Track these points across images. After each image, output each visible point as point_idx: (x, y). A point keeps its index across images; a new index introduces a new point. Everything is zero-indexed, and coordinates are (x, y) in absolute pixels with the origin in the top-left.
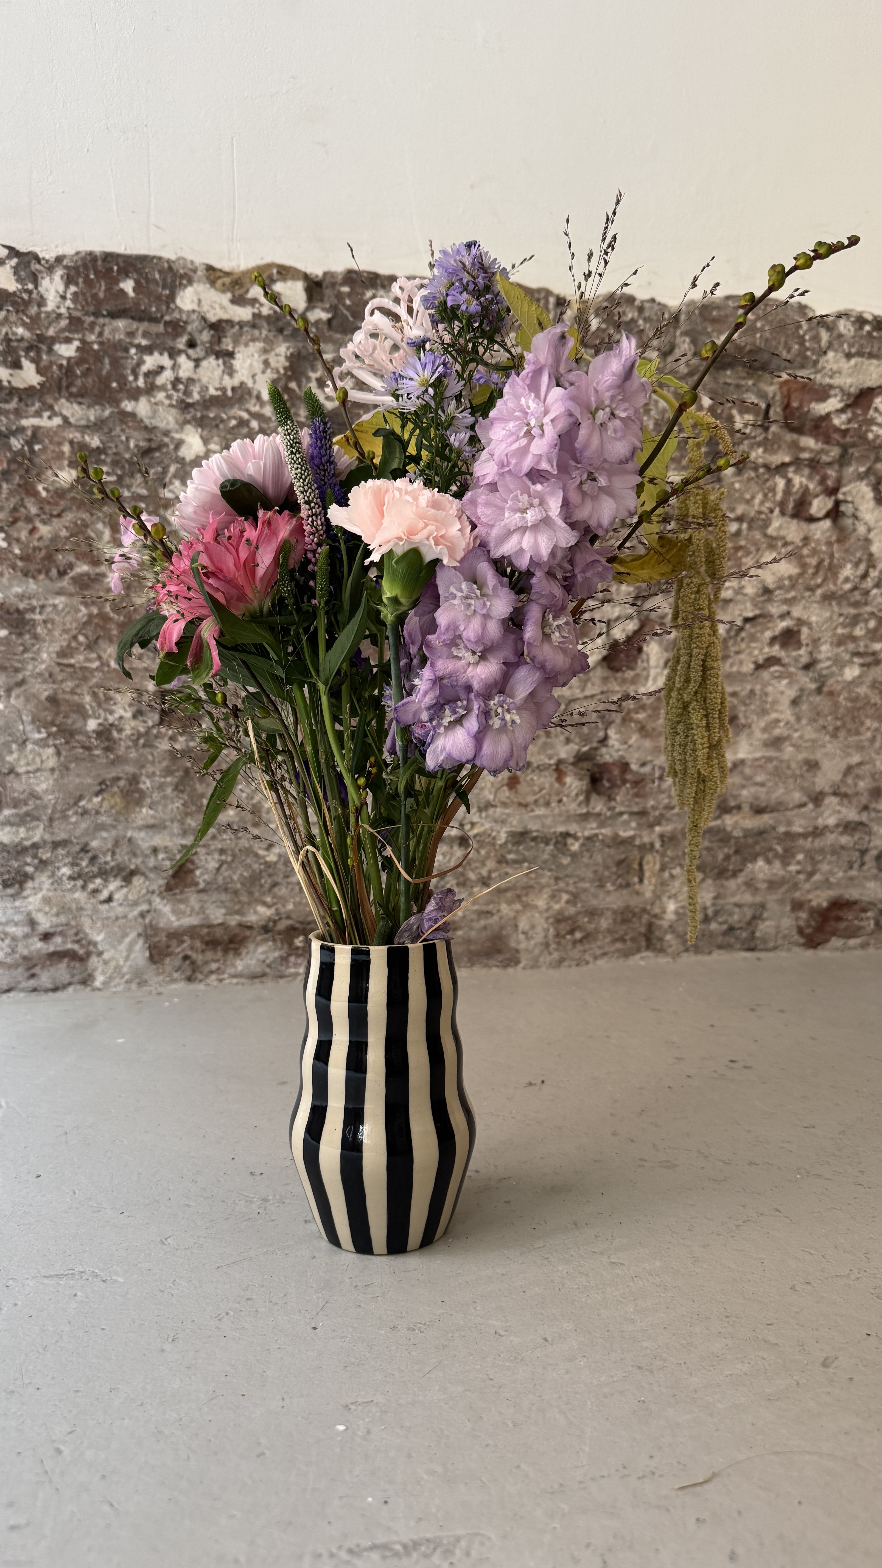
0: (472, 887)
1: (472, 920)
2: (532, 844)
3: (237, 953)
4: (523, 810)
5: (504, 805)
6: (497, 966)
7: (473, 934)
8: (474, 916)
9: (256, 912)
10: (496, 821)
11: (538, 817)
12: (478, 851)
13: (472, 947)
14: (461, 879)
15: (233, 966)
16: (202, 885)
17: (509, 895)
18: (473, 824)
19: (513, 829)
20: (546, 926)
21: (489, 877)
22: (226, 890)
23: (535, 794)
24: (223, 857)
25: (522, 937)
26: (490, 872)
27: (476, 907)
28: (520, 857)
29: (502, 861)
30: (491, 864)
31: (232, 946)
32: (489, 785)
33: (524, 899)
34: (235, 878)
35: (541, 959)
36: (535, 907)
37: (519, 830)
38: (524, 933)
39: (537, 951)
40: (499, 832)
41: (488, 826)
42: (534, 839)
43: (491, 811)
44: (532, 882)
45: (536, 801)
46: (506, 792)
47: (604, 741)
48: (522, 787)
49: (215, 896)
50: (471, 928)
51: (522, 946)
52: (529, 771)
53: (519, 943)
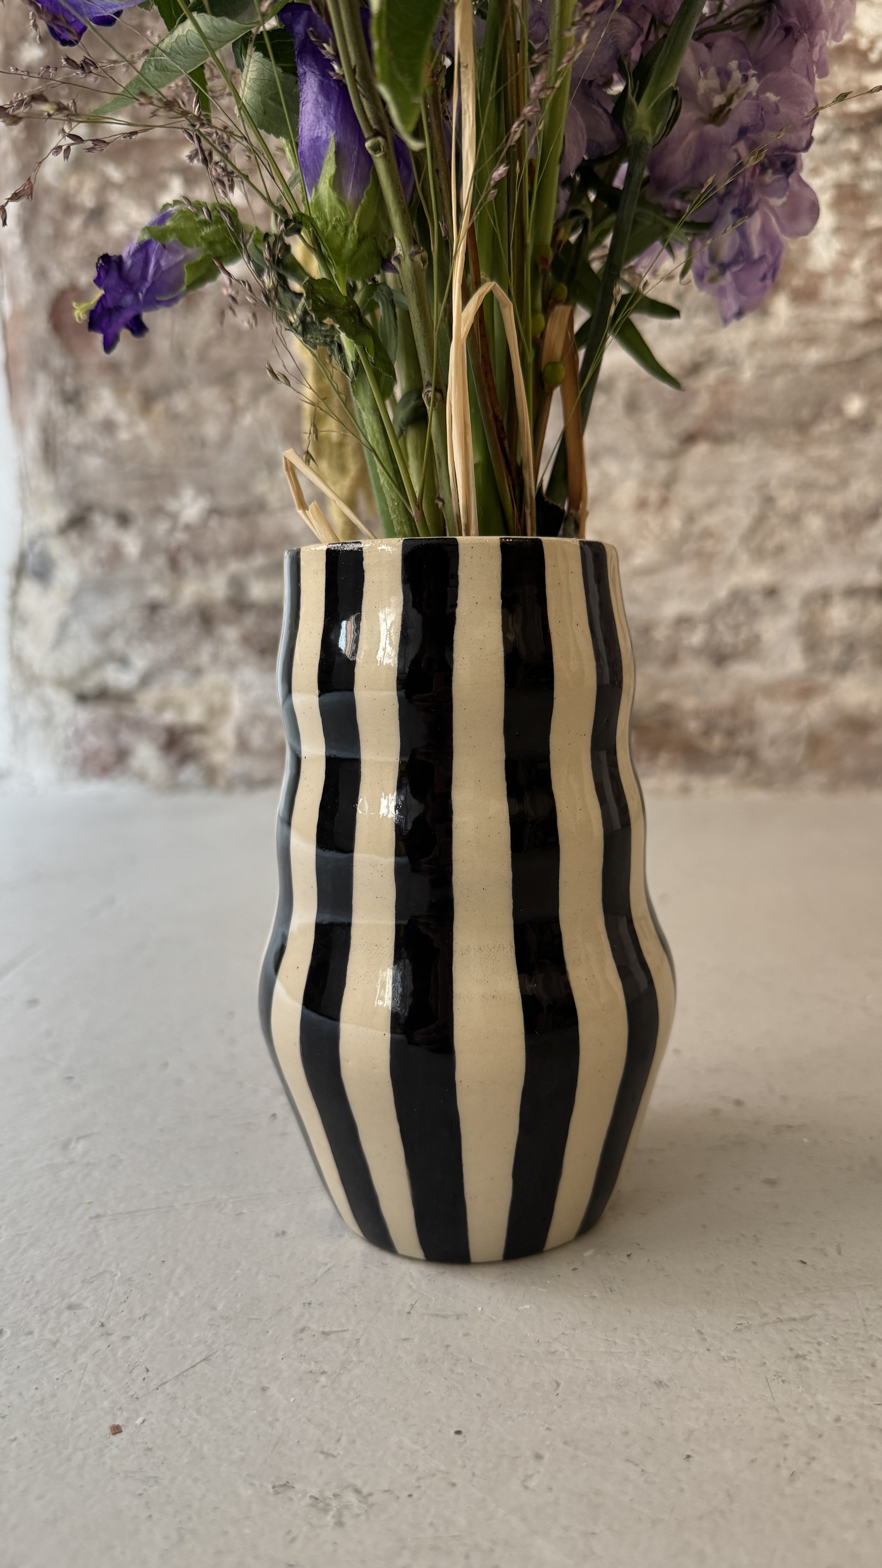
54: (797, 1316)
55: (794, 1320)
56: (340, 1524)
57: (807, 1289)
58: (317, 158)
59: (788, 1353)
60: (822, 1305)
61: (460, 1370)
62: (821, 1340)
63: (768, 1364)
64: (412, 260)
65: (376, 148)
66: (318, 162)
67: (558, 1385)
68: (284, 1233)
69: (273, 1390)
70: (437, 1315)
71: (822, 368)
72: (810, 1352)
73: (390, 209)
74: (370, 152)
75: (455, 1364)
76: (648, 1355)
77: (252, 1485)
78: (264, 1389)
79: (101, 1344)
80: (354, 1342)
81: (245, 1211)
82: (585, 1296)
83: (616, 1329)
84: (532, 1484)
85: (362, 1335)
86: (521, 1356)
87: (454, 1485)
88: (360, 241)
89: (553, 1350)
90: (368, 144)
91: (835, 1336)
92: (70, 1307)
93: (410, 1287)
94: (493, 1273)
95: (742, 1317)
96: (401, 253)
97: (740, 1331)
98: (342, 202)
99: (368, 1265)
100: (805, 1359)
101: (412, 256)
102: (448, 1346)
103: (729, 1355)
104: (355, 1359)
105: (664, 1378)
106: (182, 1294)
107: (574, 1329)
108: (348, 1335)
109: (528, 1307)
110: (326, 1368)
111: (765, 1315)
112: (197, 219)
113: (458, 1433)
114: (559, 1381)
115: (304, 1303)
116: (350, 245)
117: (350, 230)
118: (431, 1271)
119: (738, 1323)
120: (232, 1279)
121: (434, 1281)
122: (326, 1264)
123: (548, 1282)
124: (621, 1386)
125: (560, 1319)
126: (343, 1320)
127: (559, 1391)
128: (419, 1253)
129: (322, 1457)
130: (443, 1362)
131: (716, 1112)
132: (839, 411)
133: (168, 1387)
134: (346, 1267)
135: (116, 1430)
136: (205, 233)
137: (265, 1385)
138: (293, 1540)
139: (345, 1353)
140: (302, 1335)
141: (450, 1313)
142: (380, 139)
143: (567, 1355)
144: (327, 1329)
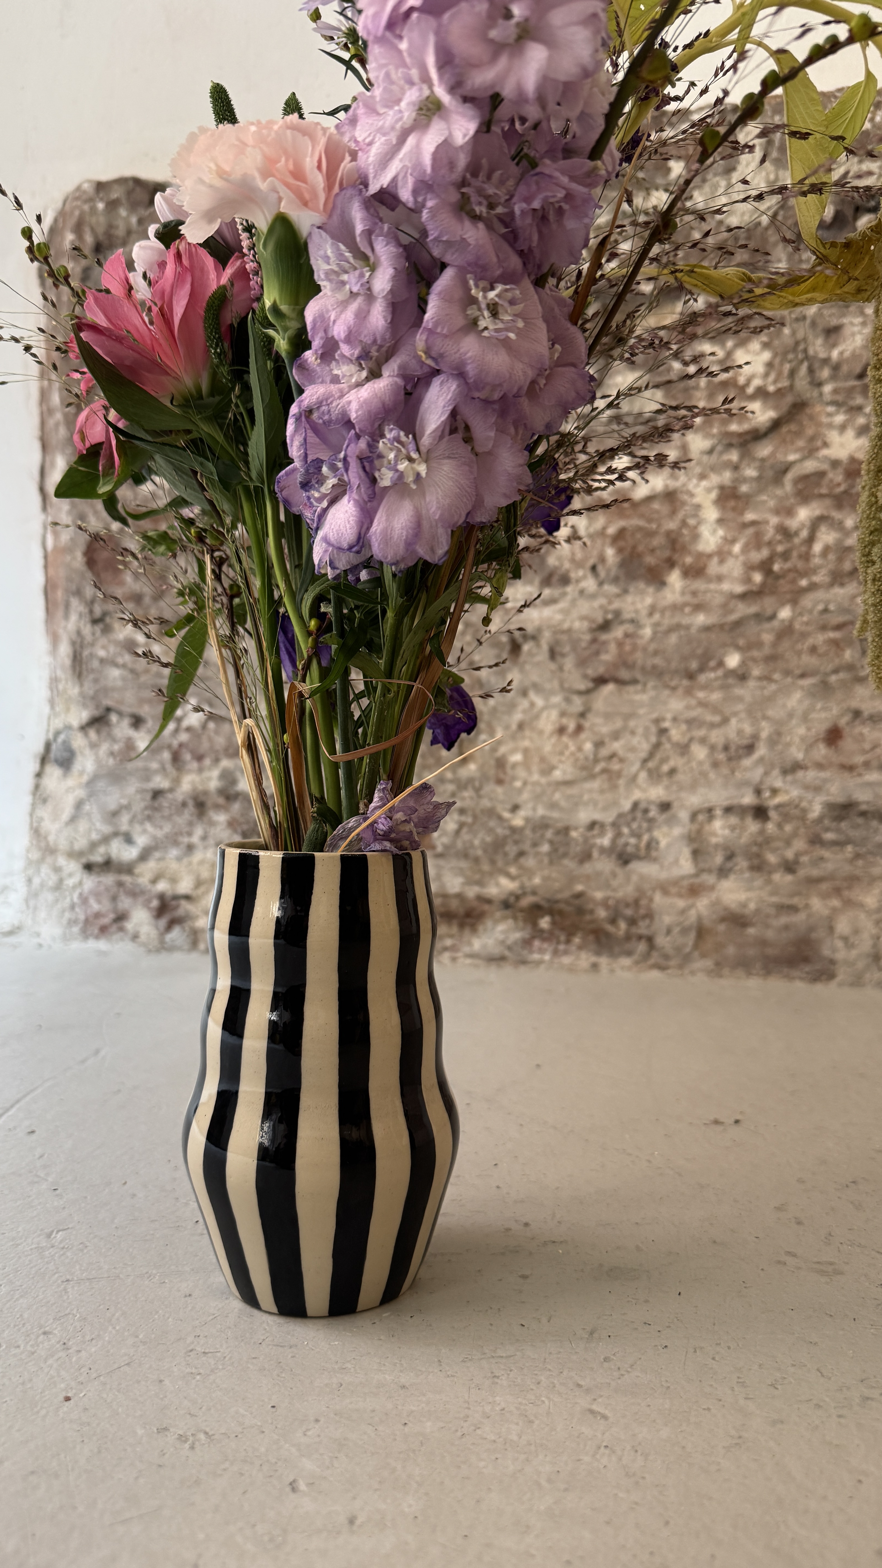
0: (770, 873)
1: (768, 916)
2: (860, 821)
3: (474, 929)
4: (846, 775)
5: (820, 766)
6: (801, 979)
7: (770, 934)
8: (772, 911)
9: (498, 884)
10: (806, 787)
11: (869, 784)
12: (780, 826)
13: (770, 951)
14: (756, 862)
15: (470, 944)
16: (440, 849)
17: (824, 886)
18: (775, 792)
19: (831, 799)
20: (874, 931)
21: (796, 862)
22: (466, 856)
23: (865, 752)
24: (463, 818)
25: (840, 944)
26: (798, 855)
27: (774, 899)
28: (842, 838)
29: (816, 841)
30: (799, 844)
31: (468, 920)
32: (797, 740)
33: (846, 893)
34: (477, 842)
35: (868, 976)
36: (861, 905)
37: (841, 799)
38: (845, 939)
39: (860, 965)
40: (810, 802)
41: (795, 793)
42: (863, 814)
43: (800, 774)
44: (858, 872)
45: (867, 765)
46: (822, 751)
48: (847, 744)
49: (454, 863)
50: (767, 926)
51: (841, 954)
52: (857, 722)
53: (834, 950)
54: (504, 1355)
55: (502, 1357)
56: (192, 1448)
57: (518, 1340)
59: (489, 1374)
60: (523, 1349)
61: (283, 1376)
62: (513, 1368)
63: (474, 1380)
67: (341, 1385)
68: (190, 1295)
69: (167, 1382)
70: (278, 1345)
71: (707, 629)
72: (503, 1374)
75: (282, 1372)
76: (402, 1372)
77: (145, 1428)
78: (161, 1381)
79: (62, 1354)
80: (222, 1358)
82: (375, 1338)
83: (388, 1357)
84: (309, 1433)
85: (228, 1355)
86: (324, 1370)
87: (263, 1432)
89: (344, 1367)
91: (523, 1367)
92: (45, 1333)
93: (265, 1329)
95: (469, 1354)
97: (465, 1362)
100: (498, 1378)
103: (452, 1374)
104: (221, 1367)
106: (118, 1328)
108: (219, 1354)
110: (201, 1371)
113: (273, 1407)
114: (343, 1383)
118: (280, 1320)
119: (466, 1357)
120: (151, 1320)
121: (281, 1326)
125: (355, 1350)
126: (218, 1346)
127: (341, 1388)
128: (274, 1309)
129: (188, 1416)
130: (275, 1371)
131: (508, 1230)
132: (721, 664)
133: (101, 1378)
134: (229, 1315)
135: (68, 1399)
137: (162, 1378)
138: (164, 1454)
139: (215, 1364)
140: (190, 1353)
143: (352, 1370)
144: (207, 1351)
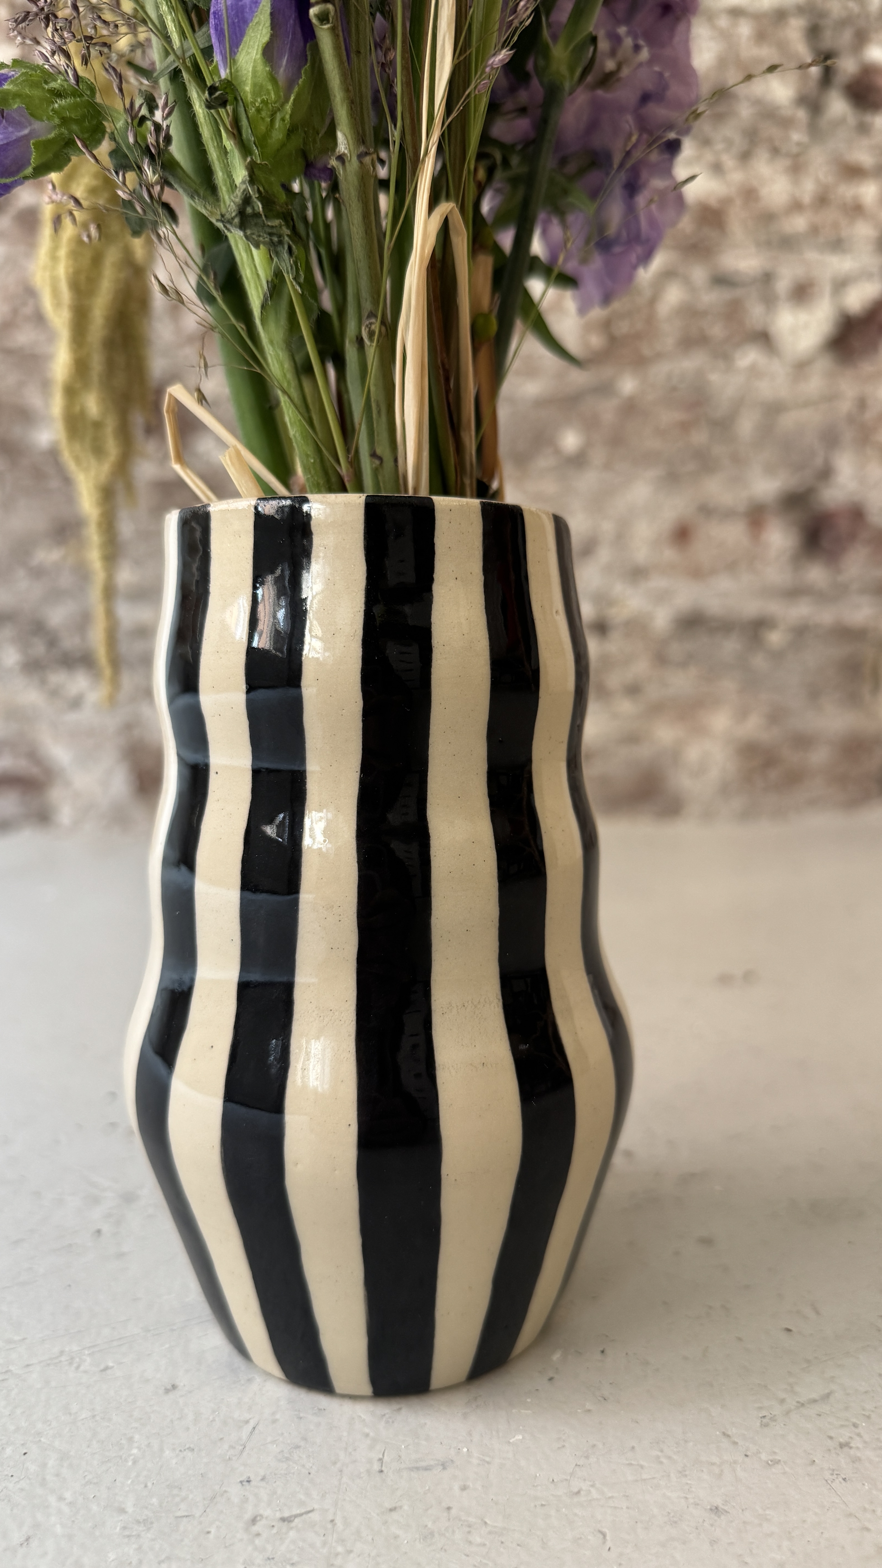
2: (707, 636)
4: (694, 580)
5: (665, 571)
6: (650, 818)
10: (651, 598)
12: (622, 644)
17: (669, 711)
19: (679, 609)
20: (725, 760)
25: (687, 775)
26: (641, 676)
28: (686, 656)
30: (641, 665)
33: (692, 719)
35: (718, 808)
36: (711, 732)
37: (689, 610)
38: (691, 769)
39: (709, 798)
40: (656, 615)
41: (640, 605)
42: (712, 627)
43: (646, 580)
47: (826, 474)
48: (697, 544)
51: (688, 788)
52: (707, 518)
53: (682, 783)
54: (814, 1396)
55: (815, 1401)
57: (808, 1361)
58: (239, 22)
59: (829, 1443)
60: (833, 1377)
61: (478, 1540)
62: (854, 1420)
63: (816, 1461)
64: (361, 162)
65: (323, 18)
66: (239, 27)
68: (174, 1387)
70: (418, 1469)
71: (541, 403)
72: (851, 1438)
73: (335, 96)
74: (314, 21)
75: (469, 1532)
76: (686, 1476)
80: (329, 1526)
81: (111, 1364)
82: (579, 1411)
83: (633, 1448)
85: (335, 1514)
86: (542, 1505)
88: (291, 132)
89: (576, 1490)
90: (313, 11)
91: (867, 1414)
93: (367, 1435)
94: (460, 1398)
95: (760, 1408)
96: (346, 152)
97: (766, 1425)
98: (273, 79)
99: (301, 1415)
100: (851, 1448)
101: (360, 156)
102: (449, 1508)
103: (771, 1458)
105: (718, 1502)
107: (587, 1457)
109: (520, 1437)
111: (782, 1401)
112: (46, 87)
114: (605, 1530)
115: (241, 1482)
116: (278, 135)
117: (278, 116)
118: (384, 1409)
119: (761, 1415)
120: (130, 1463)
121: (393, 1422)
122: (247, 1422)
123: (529, 1400)
124: (676, 1522)
125: (564, 1446)
126: (302, 1497)
127: (609, 1544)
128: (366, 1390)
130: (453, 1532)
132: (556, 446)
134: (274, 1421)
136: (60, 106)
139: (324, 1544)
140: (256, 1529)
141: (432, 1463)
142: (330, 6)
